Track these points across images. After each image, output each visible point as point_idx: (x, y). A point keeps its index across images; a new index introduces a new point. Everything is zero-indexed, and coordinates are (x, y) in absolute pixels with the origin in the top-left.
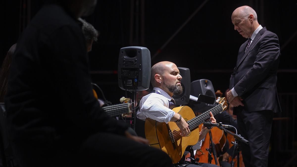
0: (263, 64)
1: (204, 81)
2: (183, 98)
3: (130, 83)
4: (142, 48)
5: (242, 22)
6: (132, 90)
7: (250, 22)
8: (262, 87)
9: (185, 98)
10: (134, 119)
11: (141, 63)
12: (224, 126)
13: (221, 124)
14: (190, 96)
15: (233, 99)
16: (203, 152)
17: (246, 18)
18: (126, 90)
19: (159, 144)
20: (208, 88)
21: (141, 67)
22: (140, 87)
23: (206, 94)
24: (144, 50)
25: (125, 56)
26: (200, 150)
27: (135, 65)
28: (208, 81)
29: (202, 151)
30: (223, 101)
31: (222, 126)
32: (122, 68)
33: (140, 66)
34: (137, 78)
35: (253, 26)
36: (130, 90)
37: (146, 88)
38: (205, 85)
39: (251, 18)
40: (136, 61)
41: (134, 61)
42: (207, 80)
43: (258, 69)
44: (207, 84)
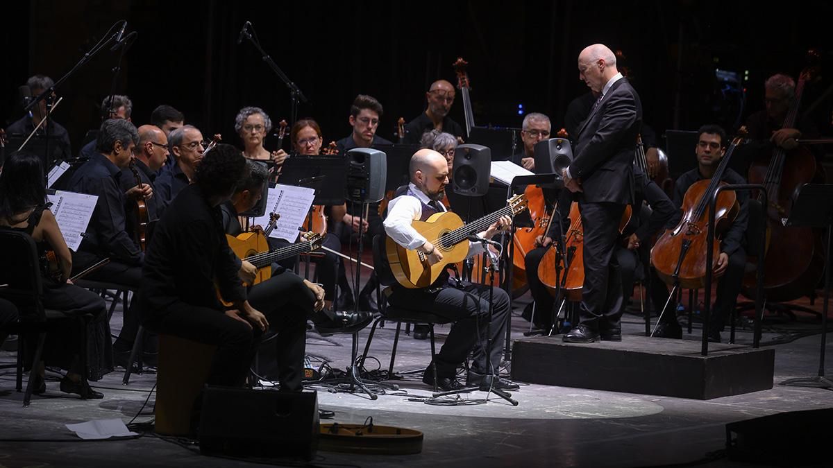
0: (604, 136)
1: (557, 141)
3: (357, 194)
4: (371, 153)
5: (588, 70)
7: (599, 70)
8: (605, 167)
11: (369, 172)
15: (569, 181)
17: (594, 64)
19: (400, 264)
20: (562, 151)
21: (369, 176)
24: (376, 154)
25: (352, 160)
27: (363, 173)
28: (563, 140)
35: (605, 76)
38: (558, 147)
39: (602, 63)
41: (361, 168)
42: (561, 140)
43: (597, 142)
44: (560, 145)
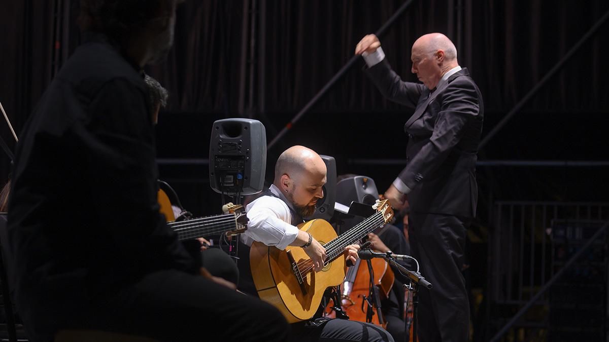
1: (362, 179)
2: (323, 208)
3: (229, 182)
4: (251, 121)
6: (232, 194)
9: (326, 208)
10: (236, 242)
11: (250, 147)
12: (396, 257)
13: (391, 253)
14: (336, 203)
16: (352, 301)
18: (223, 193)
19: (276, 288)
21: (249, 154)
22: (247, 188)
23: (364, 202)
24: (254, 124)
25: (221, 134)
26: (347, 298)
27: (239, 150)
28: (367, 180)
29: (350, 299)
30: (384, 206)
31: (391, 257)
32: (216, 156)
33: (247, 152)
34: (243, 174)
36: (229, 194)
37: (257, 191)
38: (364, 186)
39: (440, 56)
40: (240, 143)
41: (237, 143)
42: (366, 178)
